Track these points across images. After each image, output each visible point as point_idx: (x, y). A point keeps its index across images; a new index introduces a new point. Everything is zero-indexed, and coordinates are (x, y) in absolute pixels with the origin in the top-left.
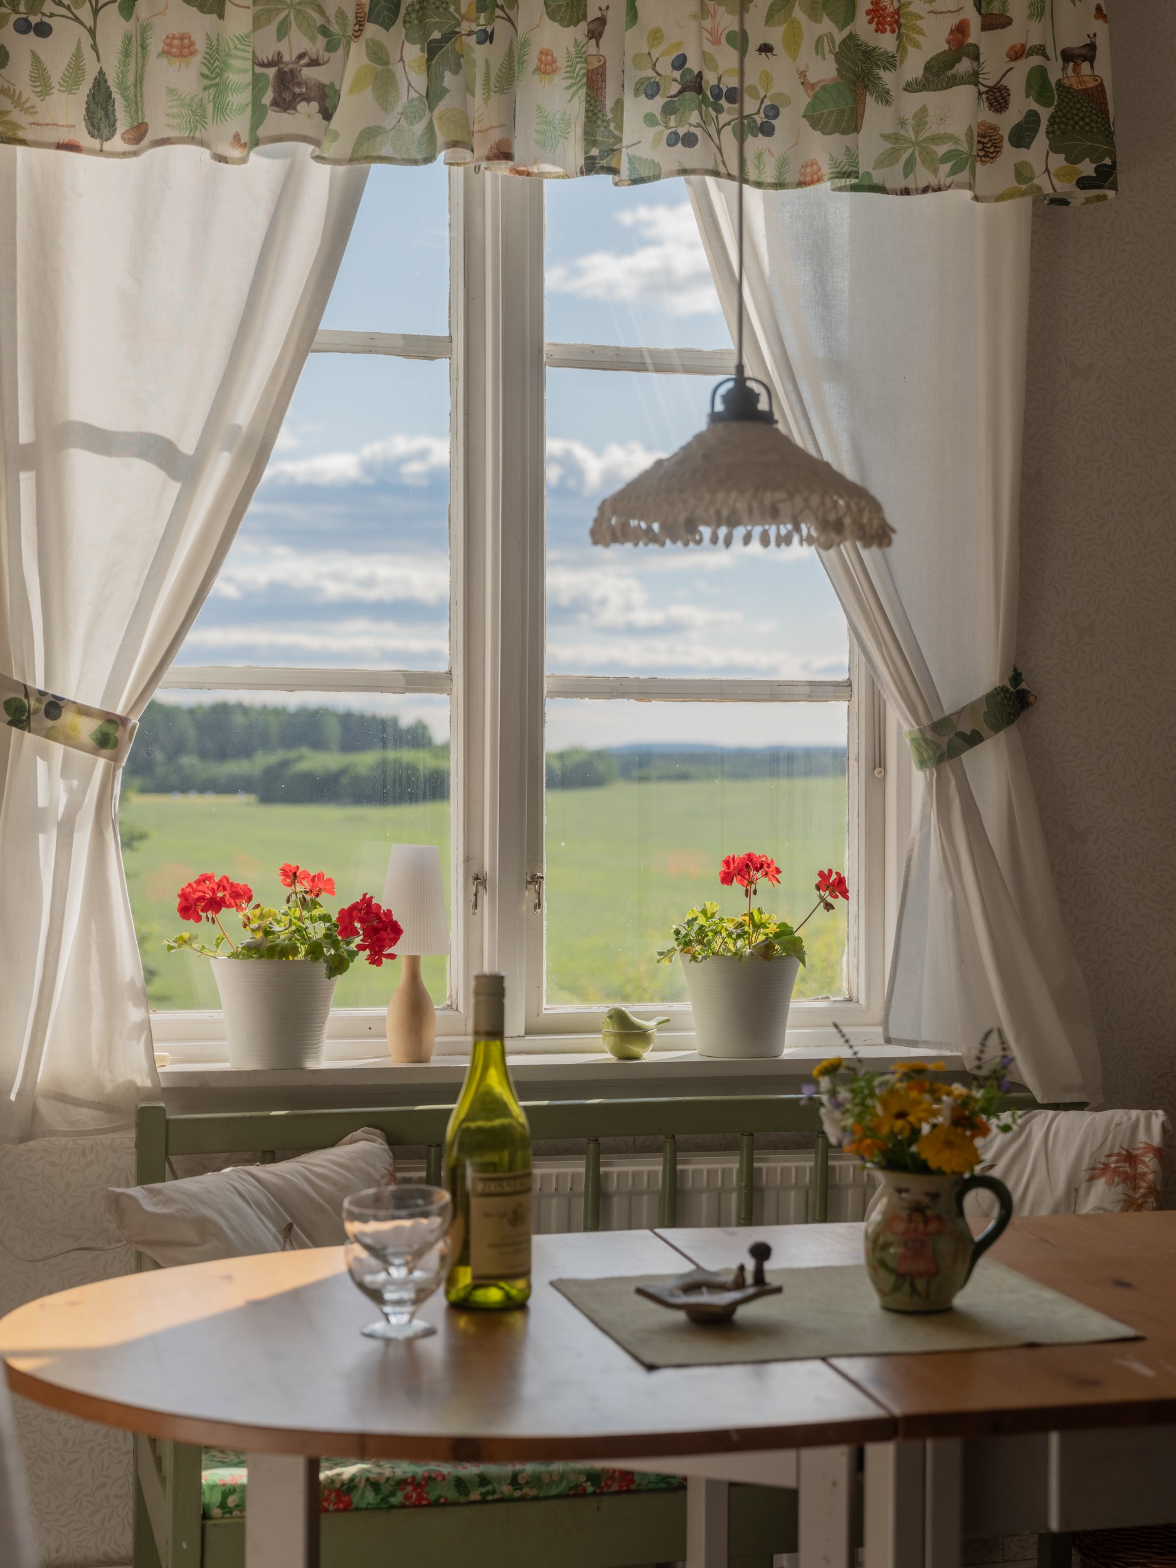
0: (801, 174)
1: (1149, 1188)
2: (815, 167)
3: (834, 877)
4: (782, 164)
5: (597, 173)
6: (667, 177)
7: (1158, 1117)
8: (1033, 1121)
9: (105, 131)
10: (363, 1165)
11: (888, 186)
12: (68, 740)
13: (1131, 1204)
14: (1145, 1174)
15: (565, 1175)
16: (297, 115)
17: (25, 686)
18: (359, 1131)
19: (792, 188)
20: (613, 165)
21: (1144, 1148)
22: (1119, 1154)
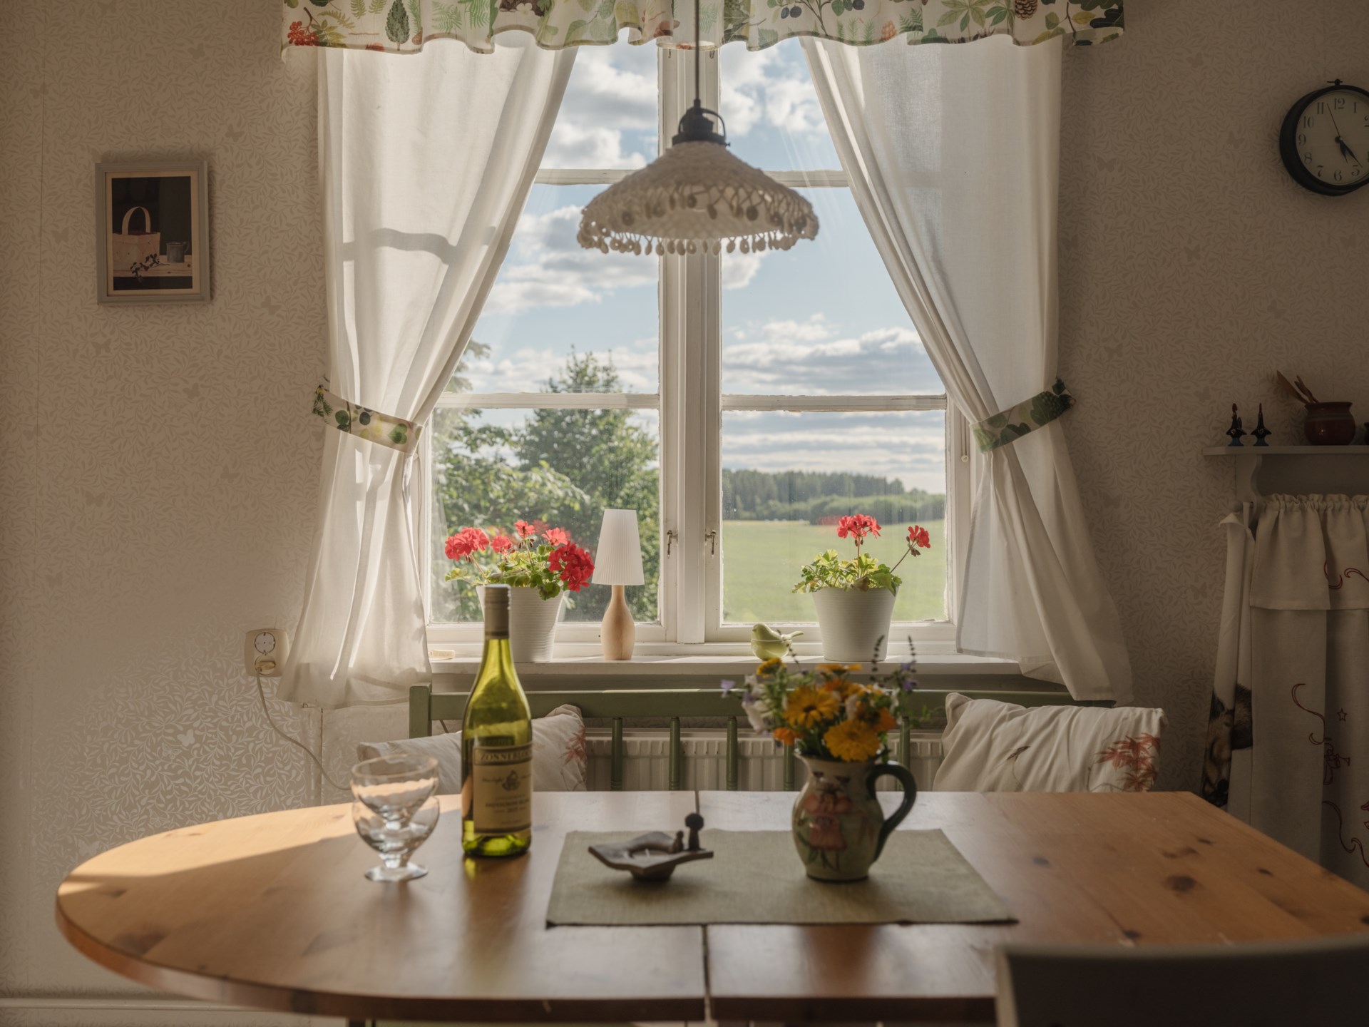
0: (883, 33)
1: (1148, 770)
2: (891, 26)
3: (919, 531)
4: (870, 28)
5: (732, 40)
6: (781, 39)
7: (1158, 714)
8: (1060, 714)
9: (401, 37)
10: (557, 731)
11: (949, 38)
12: (375, 438)
13: (1133, 783)
14: (1145, 758)
15: (714, 742)
16: (517, 12)
17: (347, 403)
18: (561, 707)
19: (877, 43)
20: (743, 33)
21: (1145, 738)
22: (1124, 742)
